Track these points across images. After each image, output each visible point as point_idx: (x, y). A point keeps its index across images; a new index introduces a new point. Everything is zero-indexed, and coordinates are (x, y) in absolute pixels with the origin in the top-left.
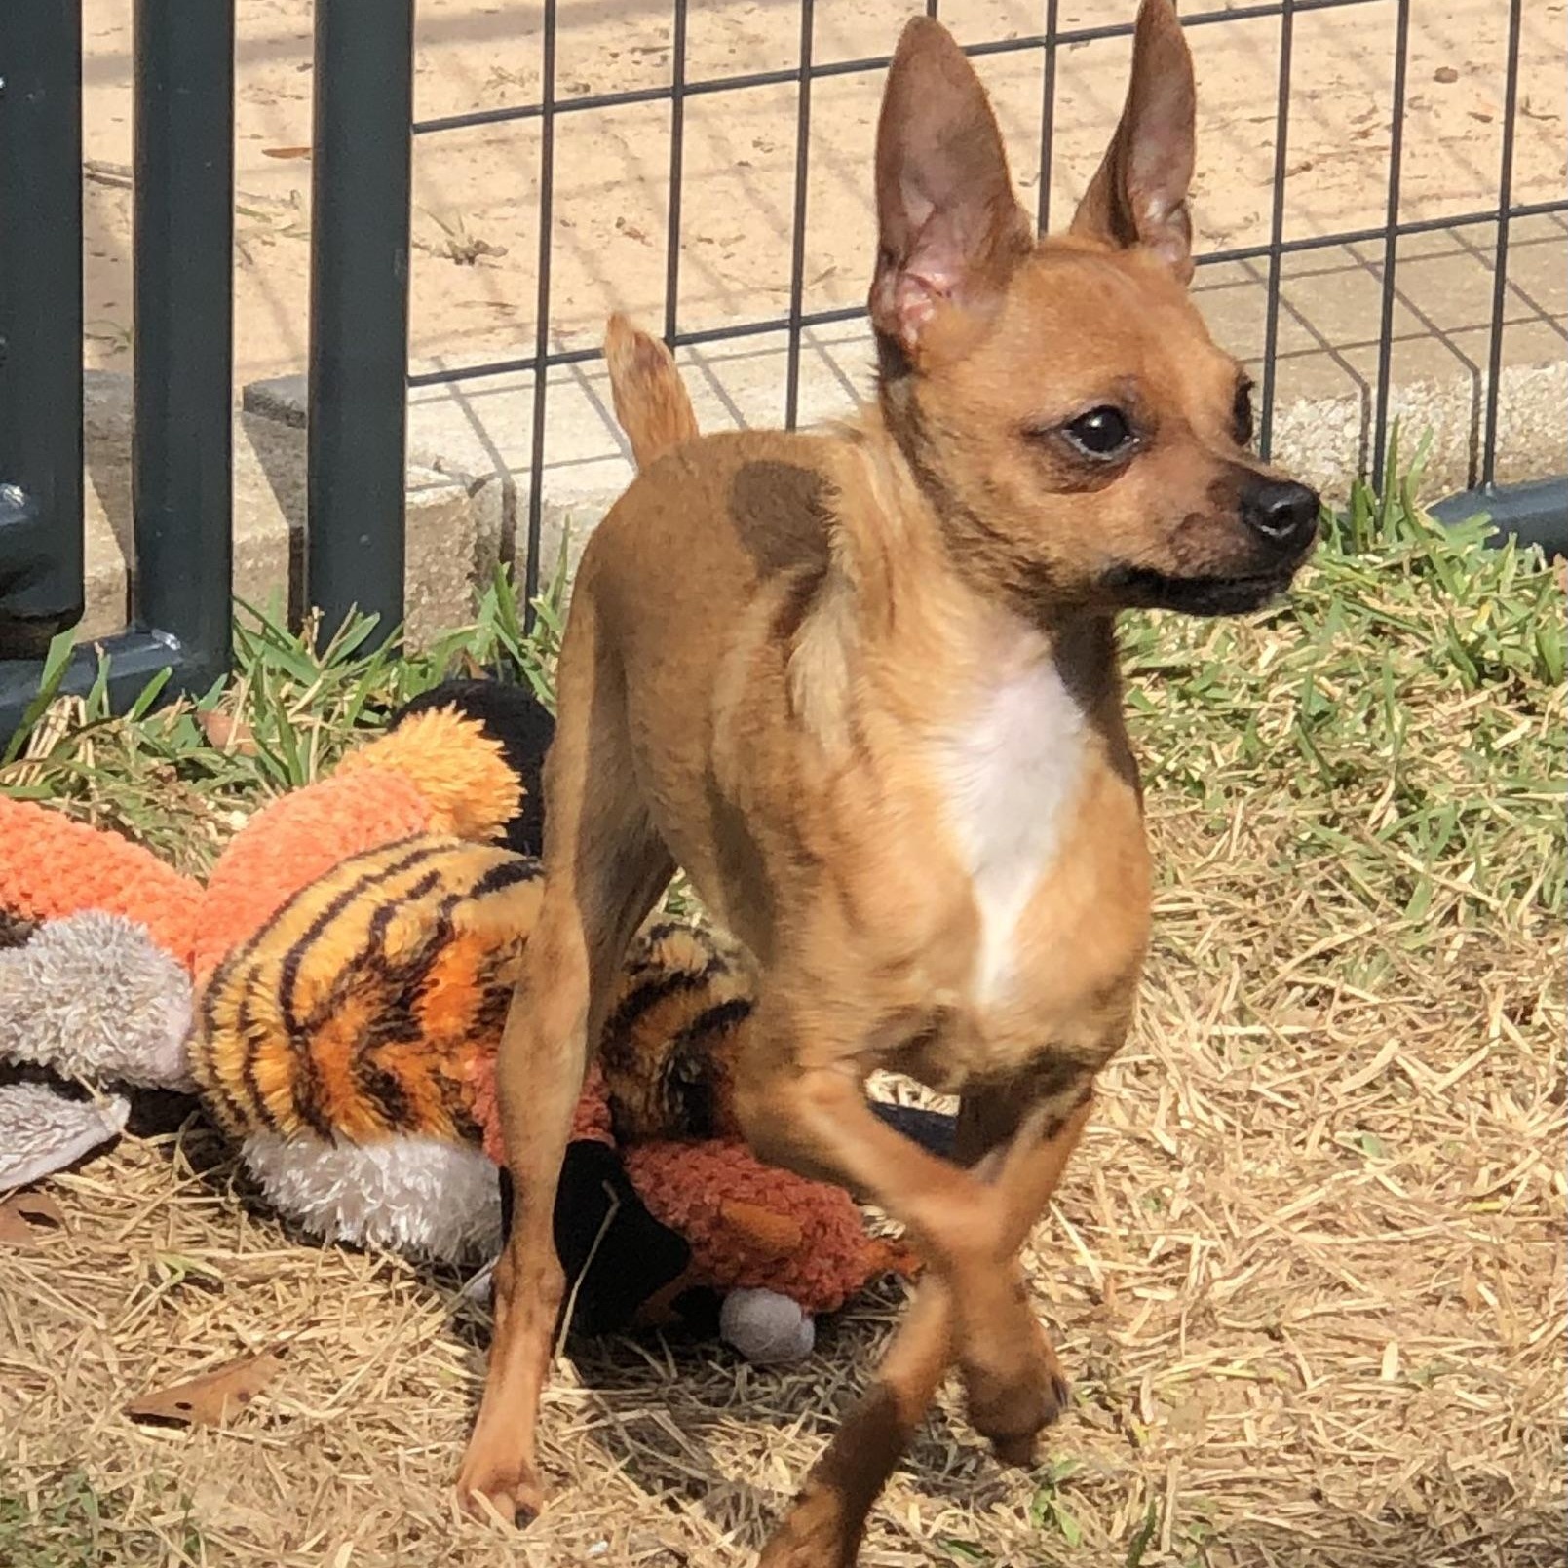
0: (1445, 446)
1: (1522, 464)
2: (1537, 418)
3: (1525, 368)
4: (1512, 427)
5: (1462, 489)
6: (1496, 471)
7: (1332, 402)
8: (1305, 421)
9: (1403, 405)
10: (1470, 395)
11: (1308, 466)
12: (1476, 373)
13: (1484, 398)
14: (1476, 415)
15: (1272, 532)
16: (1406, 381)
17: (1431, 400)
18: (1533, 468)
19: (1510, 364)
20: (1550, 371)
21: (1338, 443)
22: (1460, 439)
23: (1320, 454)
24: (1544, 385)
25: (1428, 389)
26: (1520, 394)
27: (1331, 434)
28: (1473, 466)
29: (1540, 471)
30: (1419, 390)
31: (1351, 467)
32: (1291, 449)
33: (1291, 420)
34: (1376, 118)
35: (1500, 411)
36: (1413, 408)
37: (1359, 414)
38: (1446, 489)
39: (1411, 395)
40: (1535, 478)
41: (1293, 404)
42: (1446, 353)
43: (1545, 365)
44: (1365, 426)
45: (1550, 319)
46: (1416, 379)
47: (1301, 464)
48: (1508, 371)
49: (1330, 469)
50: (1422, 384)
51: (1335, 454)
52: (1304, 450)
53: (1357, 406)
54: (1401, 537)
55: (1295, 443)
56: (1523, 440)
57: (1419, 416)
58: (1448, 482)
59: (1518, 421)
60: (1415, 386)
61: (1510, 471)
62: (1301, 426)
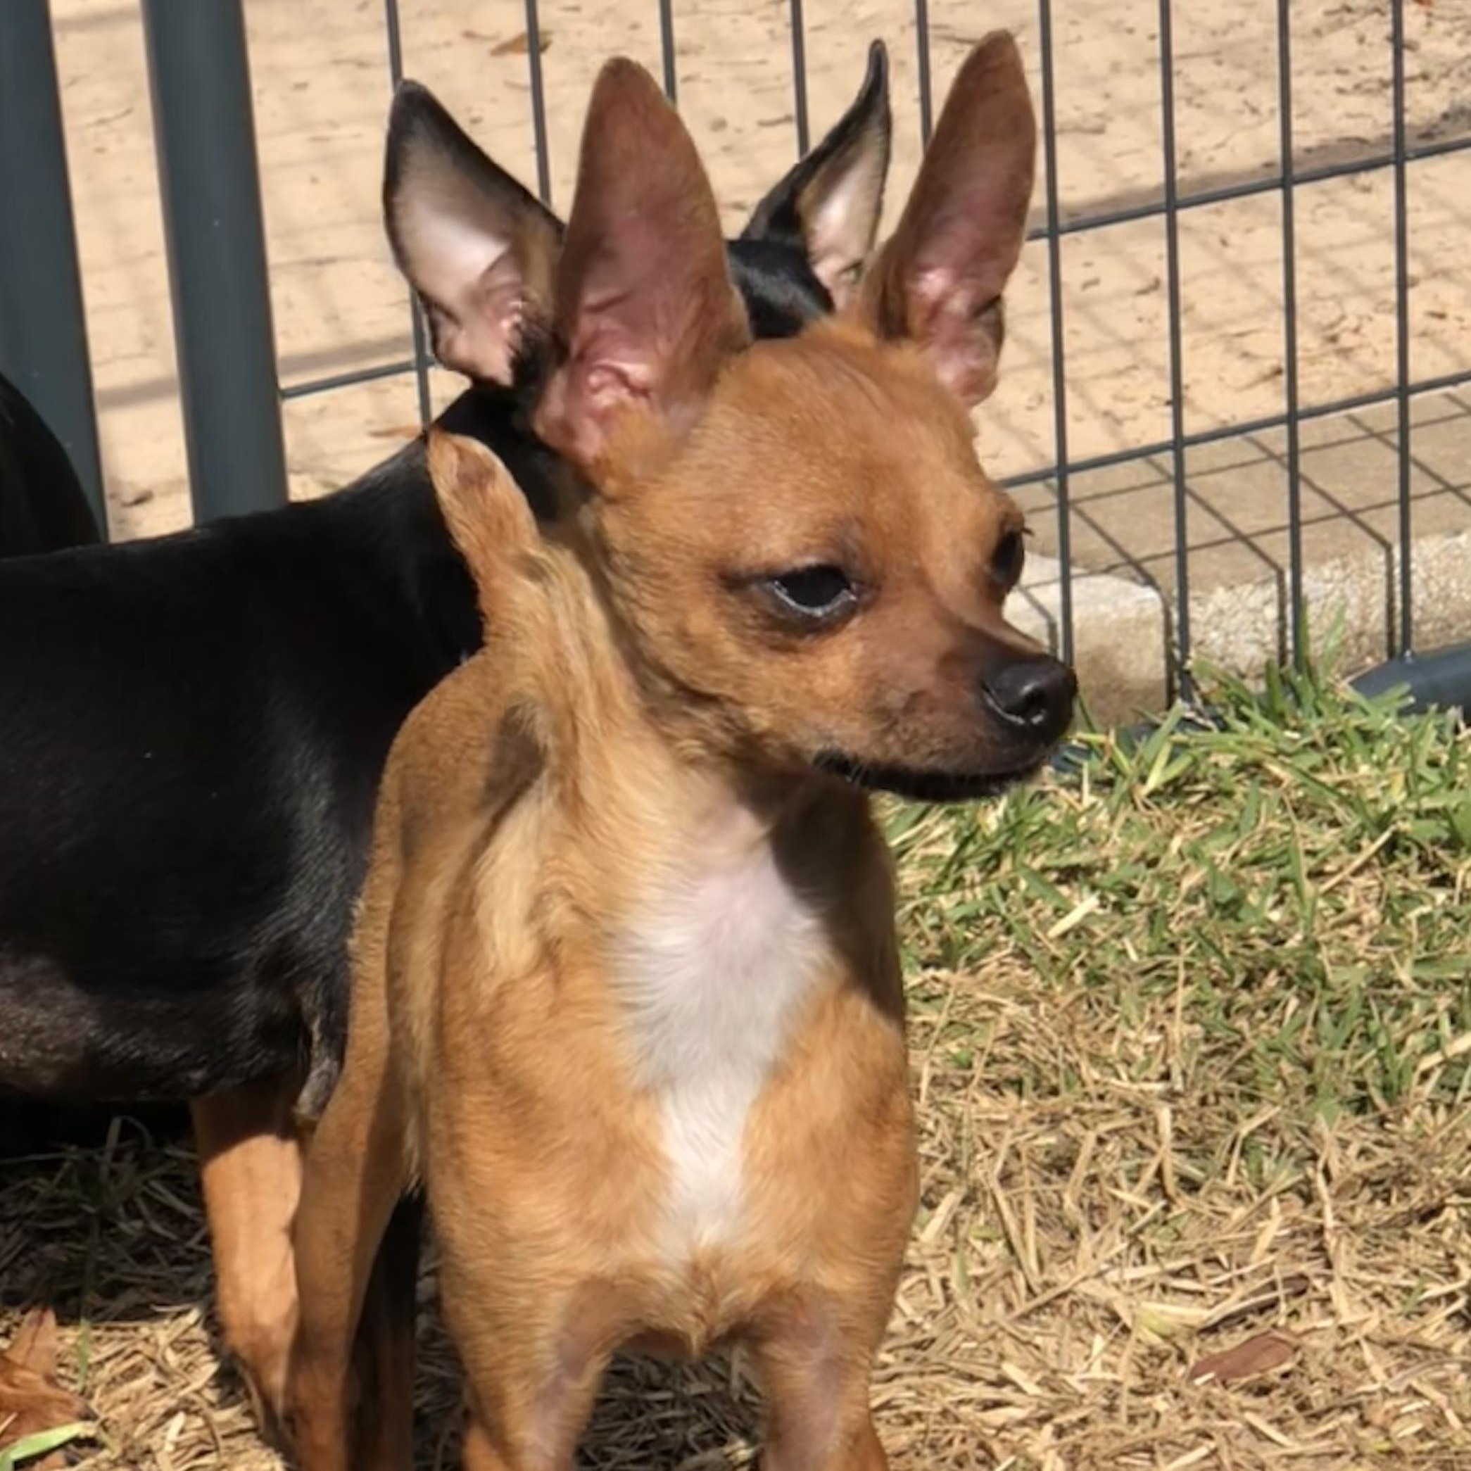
0: (1365, 619)
1: (1442, 630)
2: (1453, 584)
3: (1438, 538)
4: (1430, 595)
5: (1385, 658)
6: (1414, 638)
7: (1250, 587)
8: (1226, 606)
9: (1320, 585)
10: (1383, 569)
11: (1231, 649)
12: (1388, 548)
13: (1397, 571)
14: (1390, 587)
15: (1020, 721)
16: (1322, 560)
17: (1348, 576)
18: (1454, 632)
19: (1422, 534)
20: (1462, 539)
21: (1260, 625)
22: (1379, 611)
23: (1243, 637)
24: (1457, 552)
25: (1344, 566)
26: (1435, 563)
27: (1251, 617)
28: (1391, 634)
29: (1459, 635)
30: (1336, 568)
31: (1273, 647)
32: (1214, 635)
33: (1211, 608)
34: (1345, 324)
35: (1415, 579)
36: (1330, 586)
37: (1276, 596)
38: (1369, 660)
39: (1327, 573)
40: (1454, 642)
41: (1211, 592)
42: (1357, 531)
43: (1458, 533)
44: (1282, 607)
45: (1456, 490)
46: (1332, 558)
47: (1224, 648)
48: (1422, 542)
49: (1253, 650)
50: (1337, 562)
51: (1257, 636)
52: (1227, 635)
53: (1273, 589)
54: (1320, 714)
55: (1217, 628)
56: (1441, 606)
57: (1337, 593)
58: (1371, 653)
59: (1435, 589)
60: (1331, 564)
61: (1431, 637)
62: (1221, 612)
